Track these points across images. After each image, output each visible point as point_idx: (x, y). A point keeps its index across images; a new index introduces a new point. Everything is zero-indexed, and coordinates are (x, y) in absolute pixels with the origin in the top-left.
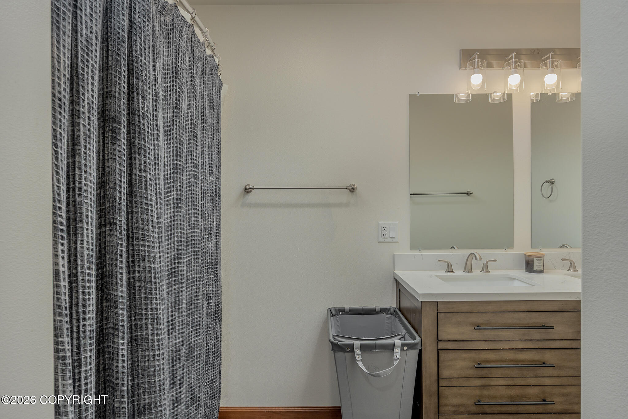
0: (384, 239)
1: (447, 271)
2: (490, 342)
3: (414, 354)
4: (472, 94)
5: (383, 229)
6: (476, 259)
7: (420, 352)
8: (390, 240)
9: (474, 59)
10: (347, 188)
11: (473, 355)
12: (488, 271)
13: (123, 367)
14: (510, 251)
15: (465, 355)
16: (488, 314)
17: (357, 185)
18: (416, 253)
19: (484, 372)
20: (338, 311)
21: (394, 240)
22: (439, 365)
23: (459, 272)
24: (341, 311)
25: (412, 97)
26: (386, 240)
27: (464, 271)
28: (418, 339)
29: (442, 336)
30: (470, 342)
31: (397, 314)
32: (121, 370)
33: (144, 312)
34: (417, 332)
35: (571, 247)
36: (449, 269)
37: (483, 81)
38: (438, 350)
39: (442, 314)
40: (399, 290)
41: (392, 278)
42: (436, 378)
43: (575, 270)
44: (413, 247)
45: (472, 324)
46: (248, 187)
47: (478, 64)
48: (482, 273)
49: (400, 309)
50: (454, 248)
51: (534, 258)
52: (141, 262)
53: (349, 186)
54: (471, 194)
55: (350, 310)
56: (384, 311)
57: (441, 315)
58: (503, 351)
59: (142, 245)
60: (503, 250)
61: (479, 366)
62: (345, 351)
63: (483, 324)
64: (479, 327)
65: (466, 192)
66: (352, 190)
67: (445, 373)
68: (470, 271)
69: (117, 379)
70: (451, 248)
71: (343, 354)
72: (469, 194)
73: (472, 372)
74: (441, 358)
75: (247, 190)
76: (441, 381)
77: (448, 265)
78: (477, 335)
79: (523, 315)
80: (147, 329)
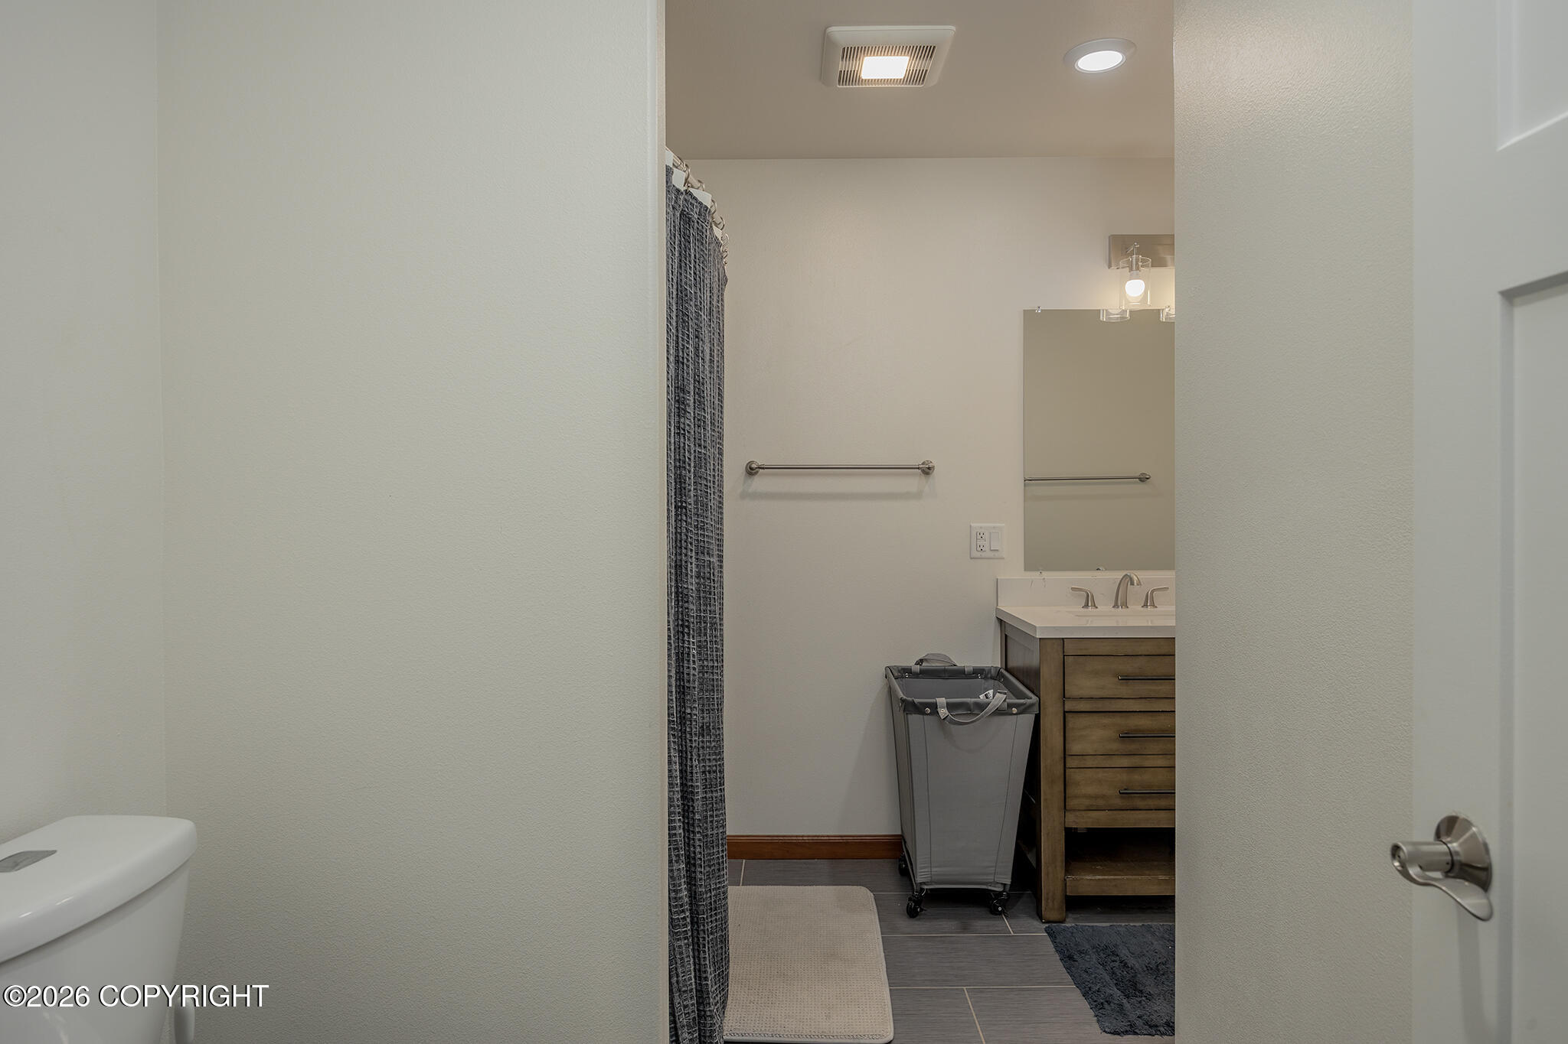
0: (978, 553)
2: (1143, 700)
3: (1028, 719)
4: (1130, 311)
5: (979, 537)
6: (1132, 584)
7: (1038, 718)
8: (991, 554)
9: (1132, 254)
10: (918, 468)
11: (1118, 720)
12: (1153, 605)
13: (694, 669)
15: (1106, 720)
16: (1141, 658)
17: (935, 463)
18: (1034, 575)
19: (1133, 747)
20: (902, 672)
21: (997, 554)
22: (1067, 735)
23: (1105, 608)
24: (906, 671)
25: (1029, 316)
26: (983, 554)
27: (1114, 607)
28: (1034, 699)
29: (1071, 691)
30: (1113, 701)
31: (1003, 676)
32: (692, 672)
33: (702, 614)
34: (1033, 692)
36: (1089, 601)
37: (1146, 292)
38: (1065, 712)
39: (1071, 658)
40: (1006, 636)
41: (994, 619)
42: (1062, 755)
44: (1028, 567)
45: (1116, 673)
46: (754, 466)
47: (1137, 264)
48: (1145, 609)
49: (1006, 669)
52: (700, 554)
53: (923, 464)
54: (1147, 478)
55: (920, 670)
56: (978, 672)
57: (1069, 660)
58: (1162, 714)
59: (701, 534)
61: (1127, 736)
62: (924, 713)
63: (1132, 672)
64: (1126, 679)
65: (1137, 475)
66: (927, 470)
67: (1075, 748)
68: (1125, 605)
69: (689, 681)
71: (921, 716)
72: (1143, 479)
73: (1115, 746)
74: (1070, 725)
75: (751, 471)
76: (1068, 759)
77: (1088, 595)
78: (1124, 690)
80: (705, 635)
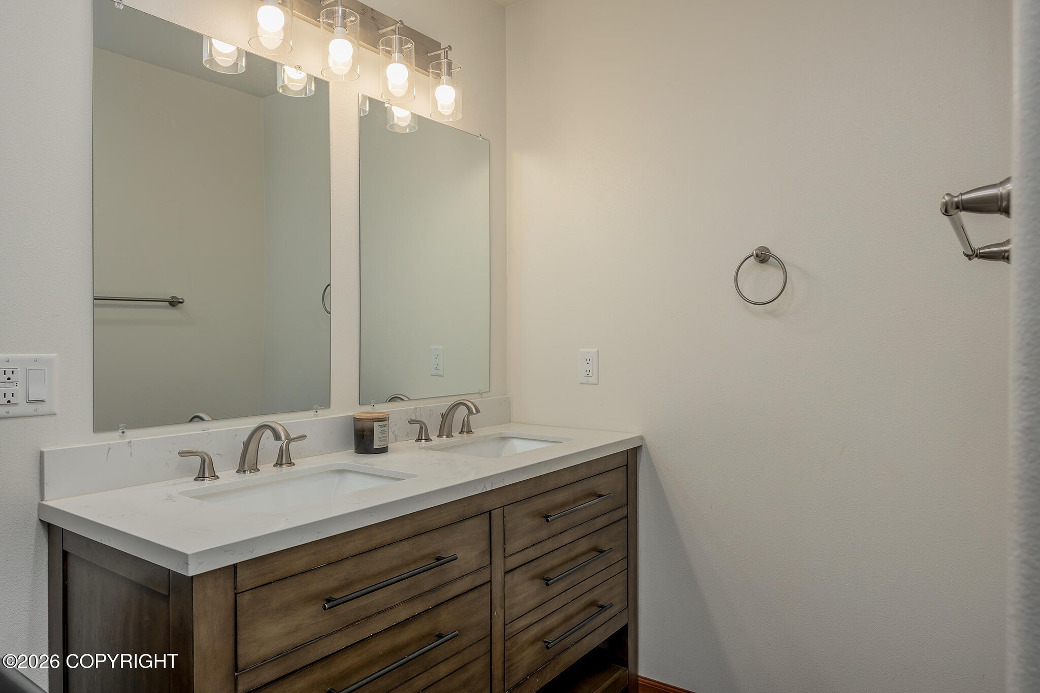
0: (3, 408)
1: (201, 477)
5: (5, 378)
8: (28, 409)
12: (292, 463)
14: (324, 415)
18: (111, 438)
21: (41, 409)
23: (227, 475)
26: (13, 411)
27: (239, 472)
29: (248, 654)
30: (311, 647)
35: (409, 399)
36: (205, 469)
39: (248, 594)
40: (65, 554)
41: (36, 523)
43: (428, 439)
44: (101, 424)
45: (312, 598)
48: (279, 468)
50: (202, 419)
51: (375, 423)
54: (181, 303)
57: (243, 600)
58: (373, 639)
60: (312, 413)
63: (336, 590)
64: (332, 603)
65: (168, 297)
68: (255, 469)
70: (191, 421)
72: (174, 303)
77: (203, 462)
79: (405, 547)
